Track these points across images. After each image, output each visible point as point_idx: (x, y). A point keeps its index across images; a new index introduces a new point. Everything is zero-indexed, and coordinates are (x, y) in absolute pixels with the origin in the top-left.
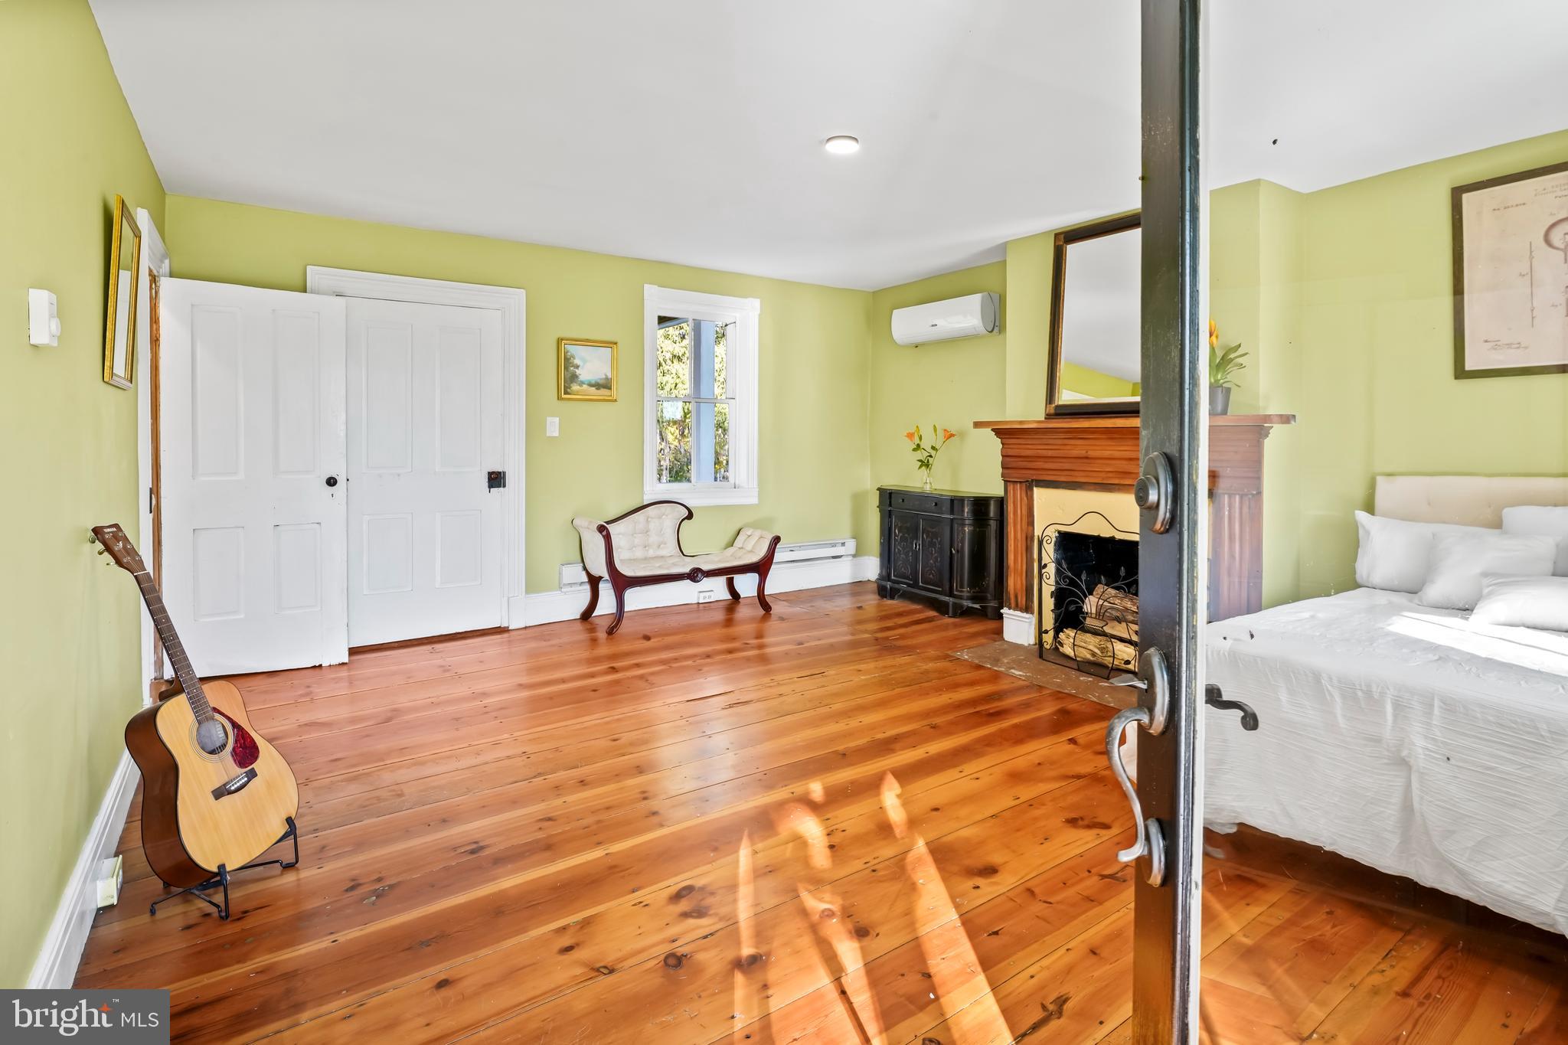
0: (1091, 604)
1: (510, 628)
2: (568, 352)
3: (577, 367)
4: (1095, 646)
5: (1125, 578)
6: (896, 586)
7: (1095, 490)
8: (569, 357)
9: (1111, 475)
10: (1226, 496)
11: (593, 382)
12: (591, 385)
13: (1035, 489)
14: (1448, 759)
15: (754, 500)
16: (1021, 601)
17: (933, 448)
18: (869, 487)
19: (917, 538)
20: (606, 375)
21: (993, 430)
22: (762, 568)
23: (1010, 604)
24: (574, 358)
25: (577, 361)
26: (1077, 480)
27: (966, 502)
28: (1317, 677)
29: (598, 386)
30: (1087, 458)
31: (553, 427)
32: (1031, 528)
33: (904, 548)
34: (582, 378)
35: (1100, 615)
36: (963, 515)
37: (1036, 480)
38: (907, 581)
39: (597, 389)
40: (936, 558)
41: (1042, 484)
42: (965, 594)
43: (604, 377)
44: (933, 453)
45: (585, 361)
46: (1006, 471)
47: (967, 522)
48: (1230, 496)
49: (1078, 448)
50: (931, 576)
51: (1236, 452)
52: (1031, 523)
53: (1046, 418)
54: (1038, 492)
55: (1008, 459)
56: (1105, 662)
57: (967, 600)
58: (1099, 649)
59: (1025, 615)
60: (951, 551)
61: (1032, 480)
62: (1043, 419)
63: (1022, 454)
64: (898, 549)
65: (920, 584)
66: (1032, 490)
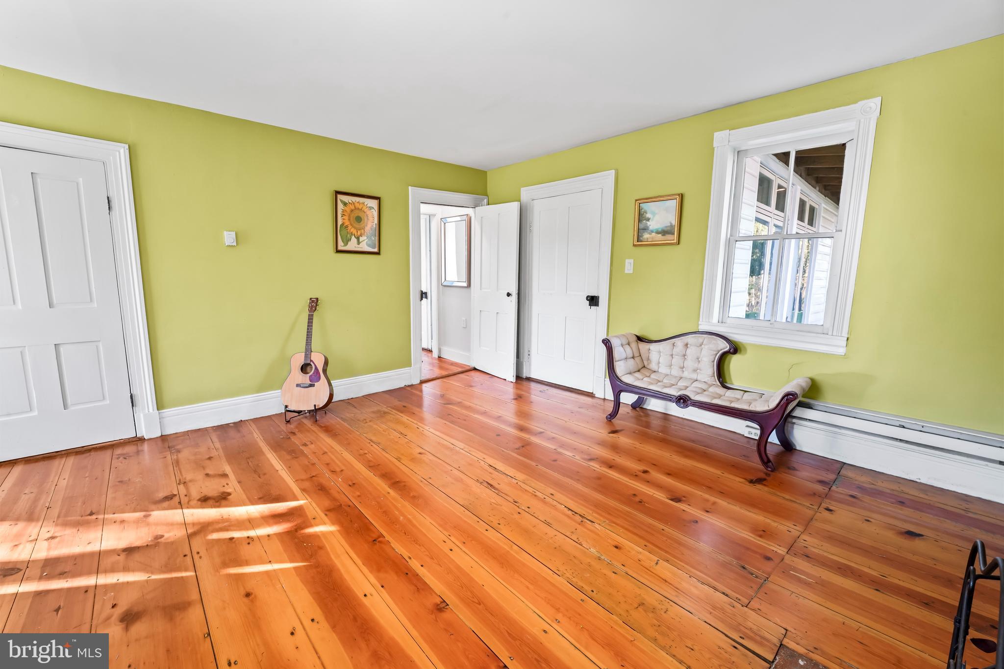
1: (596, 396)
2: (642, 209)
3: (648, 220)
8: (642, 213)
11: (660, 230)
12: (658, 233)
20: (671, 223)
24: (646, 213)
25: (648, 215)
29: (664, 232)
31: (629, 266)
34: (651, 228)
39: (662, 235)
43: (669, 225)
45: (654, 214)
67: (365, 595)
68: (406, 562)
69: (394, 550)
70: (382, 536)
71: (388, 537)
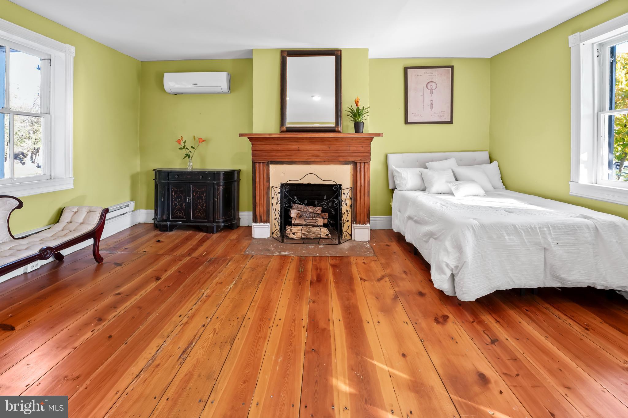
0: (293, 213)
4: (305, 231)
5: (326, 200)
6: (174, 223)
7: (302, 164)
9: (310, 157)
10: (359, 163)
13: (270, 165)
14: (558, 244)
15: (71, 186)
16: (264, 218)
17: (192, 147)
18: (139, 170)
19: (189, 196)
21: (248, 138)
22: (96, 234)
23: (257, 221)
26: (294, 160)
27: (221, 174)
28: (515, 227)
30: (299, 150)
32: (268, 183)
33: (179, 202)
35: (300, 216)
36: (220, 181)
37: (271, 161)
38: (182, 219)
40: (203, 205)
41: (274, 163)
42: (221, 220)
44: (193, 150)
46: (254, 158)
47: (221, 184)
48: (360, 163)
49: (294, 146)
50: (199, 214)
51: (362, 147)
52: (268, 181)
53: (280, 133)
54: (272, 167)
55: (255, 152)
56: (310, 237)
57: (222, 223)
58: (307, 232)
59: (266, 224)
60: (214, 199)
61: (269, 161)
62: (279, 133)
63: (264, 149)
64: (175, 203)
65: (192, 220)
66: (269, 165)
67: (340, 320)
68: (308, 326)
69: (307, 337)
70: (306, 352)
71: (303, 347)
